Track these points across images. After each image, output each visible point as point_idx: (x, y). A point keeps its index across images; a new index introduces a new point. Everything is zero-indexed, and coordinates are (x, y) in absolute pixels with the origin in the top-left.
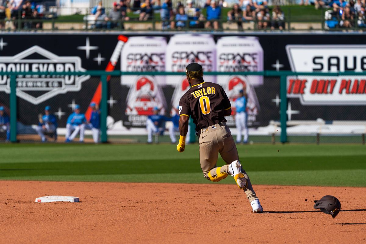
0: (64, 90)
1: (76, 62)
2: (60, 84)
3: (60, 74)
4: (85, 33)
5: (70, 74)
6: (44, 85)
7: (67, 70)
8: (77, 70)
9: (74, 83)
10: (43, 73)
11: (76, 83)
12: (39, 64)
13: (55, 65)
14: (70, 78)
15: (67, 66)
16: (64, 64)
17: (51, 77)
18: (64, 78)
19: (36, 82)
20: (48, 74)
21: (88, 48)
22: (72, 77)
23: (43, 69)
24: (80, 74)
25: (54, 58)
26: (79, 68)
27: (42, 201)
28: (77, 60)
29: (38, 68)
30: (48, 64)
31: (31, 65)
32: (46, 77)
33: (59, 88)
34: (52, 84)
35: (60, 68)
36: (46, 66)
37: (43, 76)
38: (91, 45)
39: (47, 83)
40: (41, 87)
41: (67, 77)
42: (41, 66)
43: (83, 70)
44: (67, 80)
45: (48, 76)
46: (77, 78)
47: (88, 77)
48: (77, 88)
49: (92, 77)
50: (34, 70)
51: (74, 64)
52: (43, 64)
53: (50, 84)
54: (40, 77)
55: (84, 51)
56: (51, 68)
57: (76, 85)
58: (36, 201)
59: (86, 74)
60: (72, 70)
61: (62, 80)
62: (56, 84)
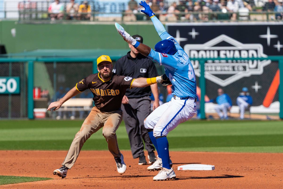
0: (248, 73)
1: (258, 49)
2: (245, 68)
3: (244, 59)
4: (266, 23)
5: (253, 59)
6: (231, 69)
7: (250, 56)
8: (259, 56)
9: (257, 68)
10: (230, 59)
11: (258, 67)
12: (226, 50)
13: (240, 51)
14: (253, 63)
15: (251, 52)
16: (248, 51)
17: (237, 62)
18: (248, 63)
19: (224, 66)
20: (234, 59)
21: (269, 36)
22: (255, 62)
23: (230, 55)
24: (262, 59)
25: (239, 45)
26: (261, 54)
27: (184, 169)
28: (260, 47)
29: (226, 55)
30: (234, 51)
31: (219, 51)
32: (233, 62)
33: (244, 72)
34: (238, 68)
35: (244, 54)
36: (232, 52)
37: (230, 61)
38: (272, 33)
39: (233, 68)
40: (228, 70)
41: (250, 62)
42: (228, 53)
43: (265, 56)
44: (251, 65)
45: (234, 61)
46: (260, 63)
47: (269, 62)
48: (260, 71)
49: (273, 61)
50: (222, 55)
51: (256, 51)
52: (230, 51)
53: (236, 69)
54: (227, 62)
55: (266, 39)
56: (237, 54)
57: (258, 69)
58: (179, 169)
59: (267, 59)
60: (255, 55)
61: (246, 65)
62: (241, 68)
